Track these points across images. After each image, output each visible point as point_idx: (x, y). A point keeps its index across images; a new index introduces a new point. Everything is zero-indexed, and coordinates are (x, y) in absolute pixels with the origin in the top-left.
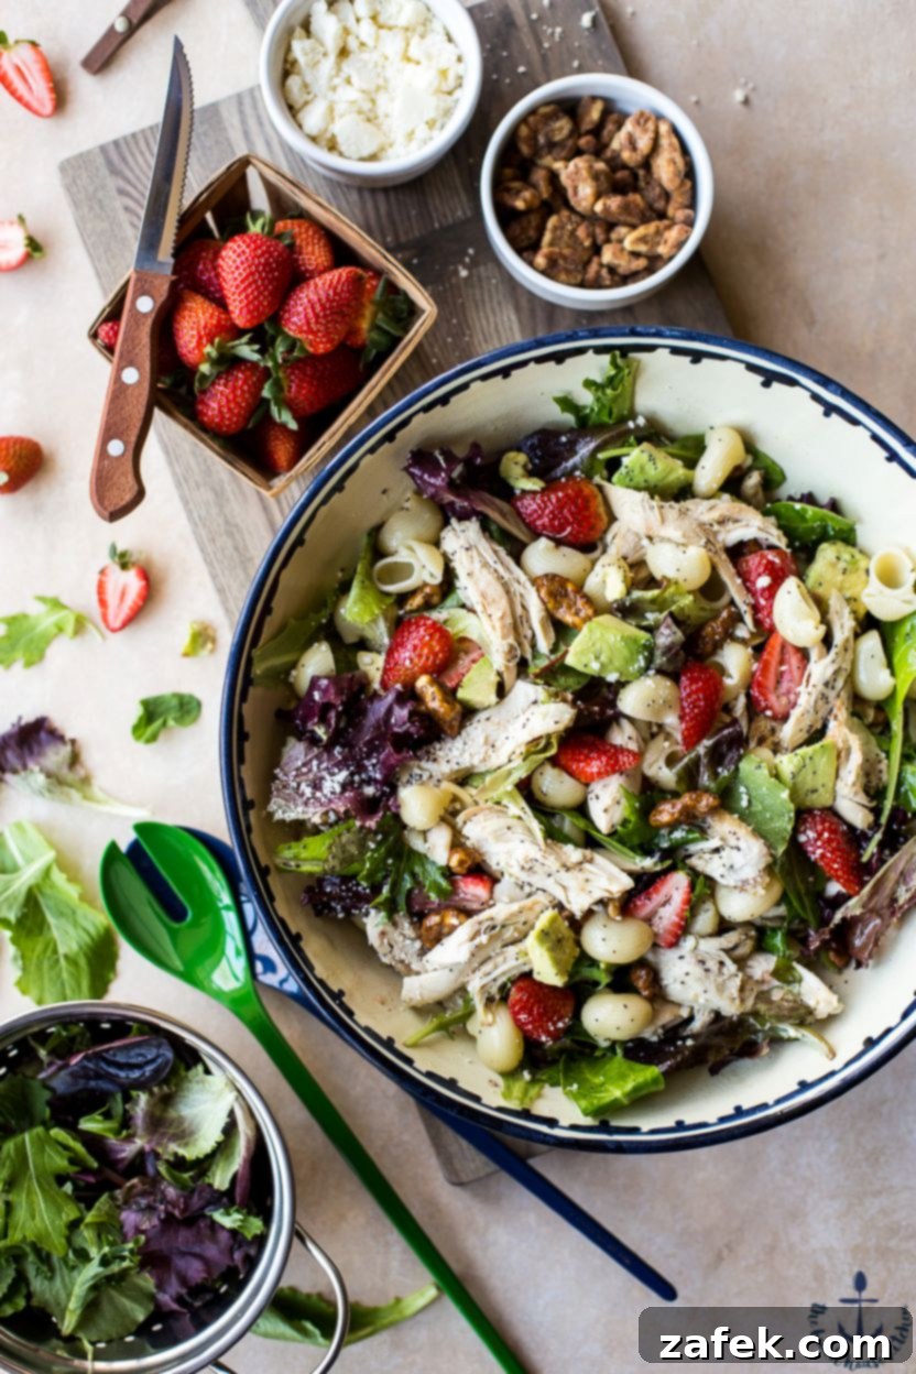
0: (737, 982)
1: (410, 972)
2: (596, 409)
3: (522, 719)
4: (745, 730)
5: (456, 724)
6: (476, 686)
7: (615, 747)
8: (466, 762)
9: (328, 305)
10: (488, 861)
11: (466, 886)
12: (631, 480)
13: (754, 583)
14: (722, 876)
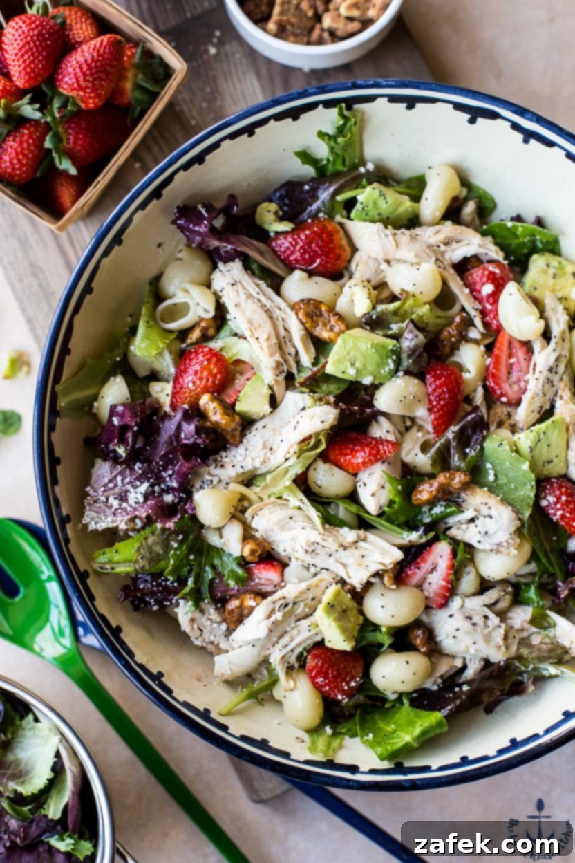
0: (502, 631)
1: (220, 651)
2: (331, 159)
3: (293, 423)
4: (486, 416)
5: (238, 433)
6: (251, 399)
7: (375, 439)
8: (248, 466)
9: (93, 65)
10: (276, 548)
11: (260, 572)
12: (367, 214)
13: (479, 292)
14: (479, 542)
